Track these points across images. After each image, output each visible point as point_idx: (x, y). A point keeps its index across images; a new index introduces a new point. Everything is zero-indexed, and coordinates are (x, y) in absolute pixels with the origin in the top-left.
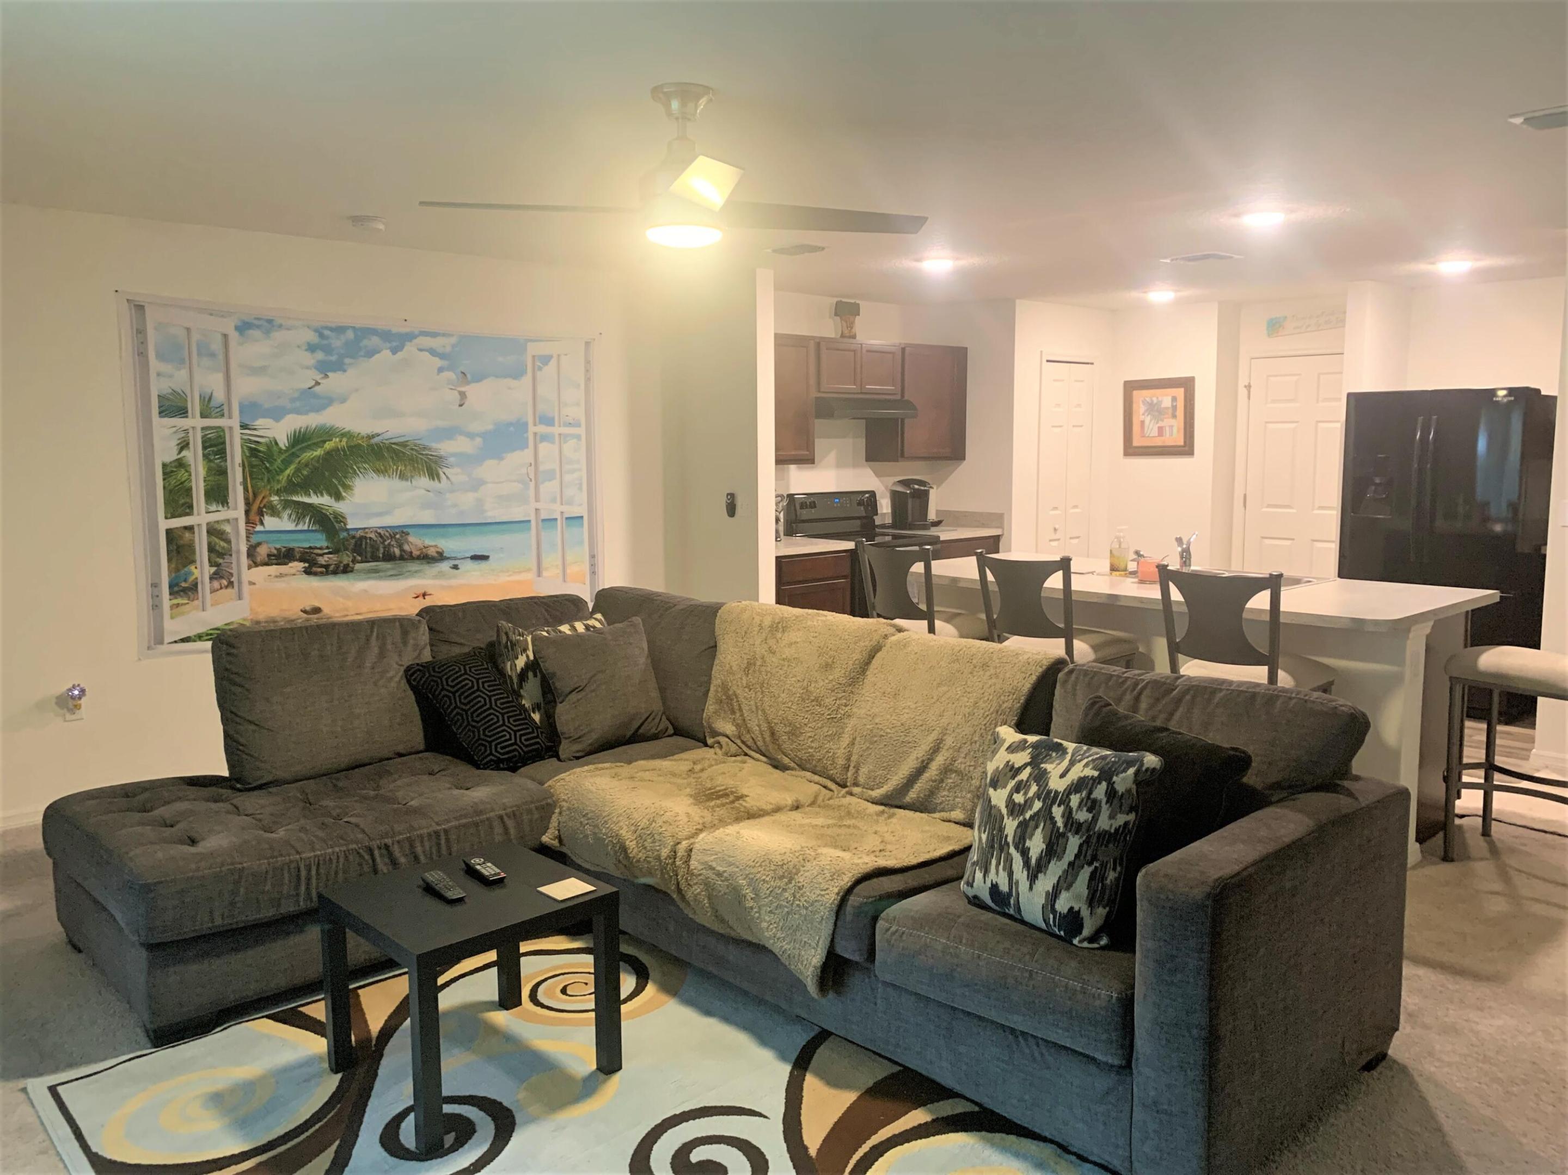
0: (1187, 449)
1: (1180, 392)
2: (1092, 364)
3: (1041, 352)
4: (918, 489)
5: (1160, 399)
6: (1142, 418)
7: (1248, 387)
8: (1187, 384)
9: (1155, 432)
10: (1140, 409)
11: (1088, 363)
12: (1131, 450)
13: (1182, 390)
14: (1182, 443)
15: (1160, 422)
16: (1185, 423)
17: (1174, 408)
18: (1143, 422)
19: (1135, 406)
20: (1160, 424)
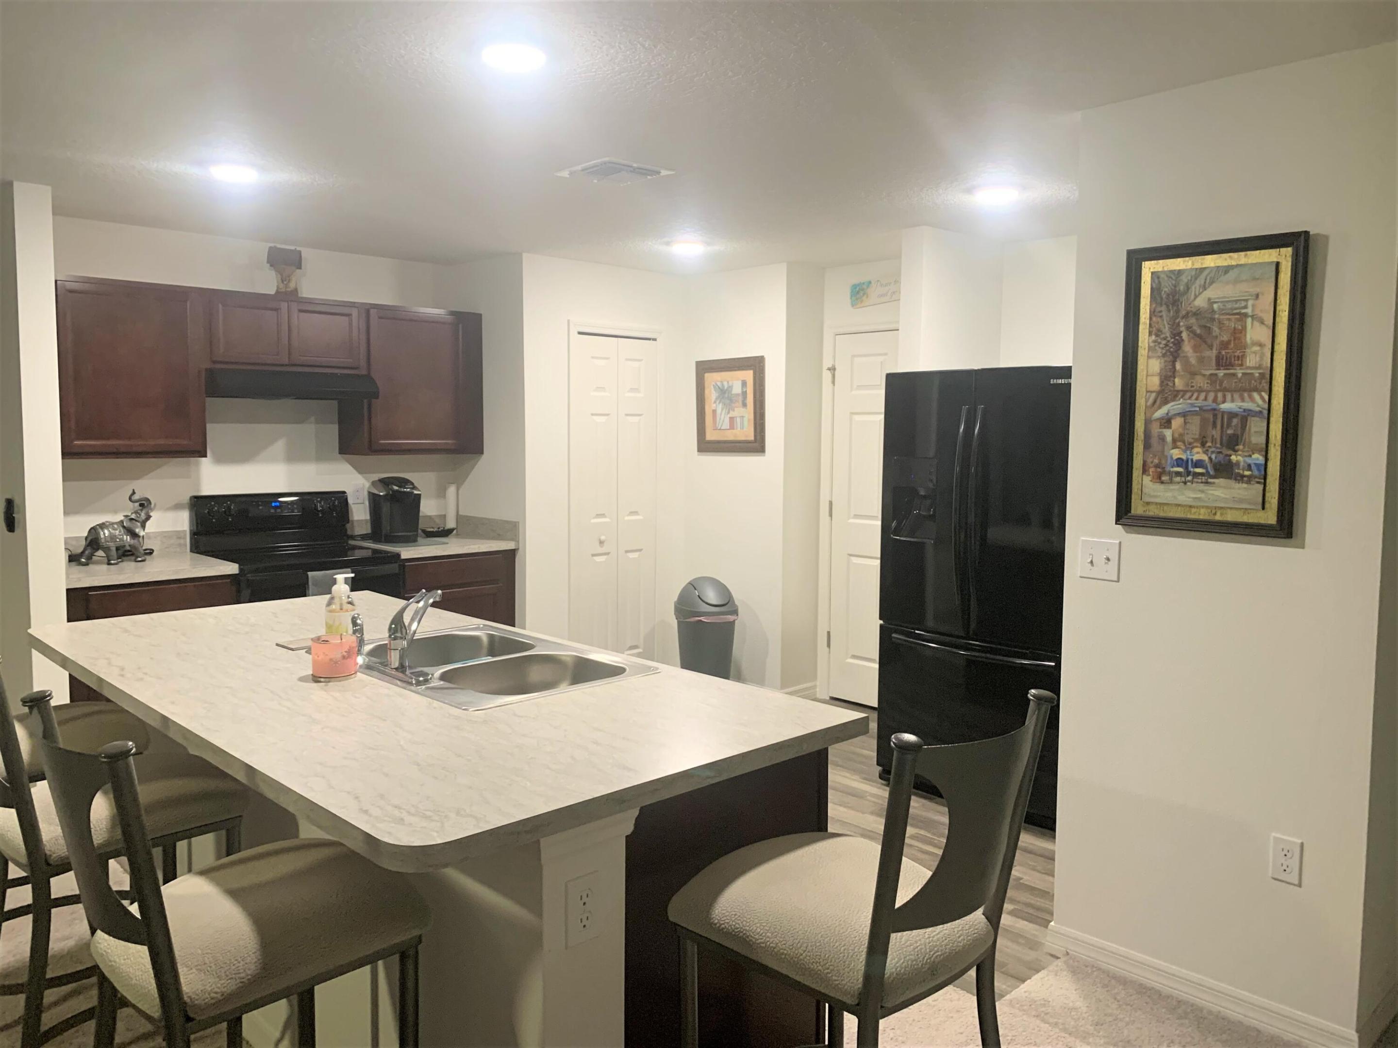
0: (757, 446)
1: (748, 375)
2: (655, 340)
3: (569, 321)
4: (397, 491)
5: (730, 383)
6: (714, 406)
7: (833, 369)
8: (756, 365)
9: (726, 425)
10: (711, 395)
11: (649, 339)
12: (706, 446)
13: (750, 373)
14: (752, 438)
15: (731, 412)
16: (755, 413)
17: (744, 394)
18: (714, 411)
19: (707, 392)
20: (732, 414)
